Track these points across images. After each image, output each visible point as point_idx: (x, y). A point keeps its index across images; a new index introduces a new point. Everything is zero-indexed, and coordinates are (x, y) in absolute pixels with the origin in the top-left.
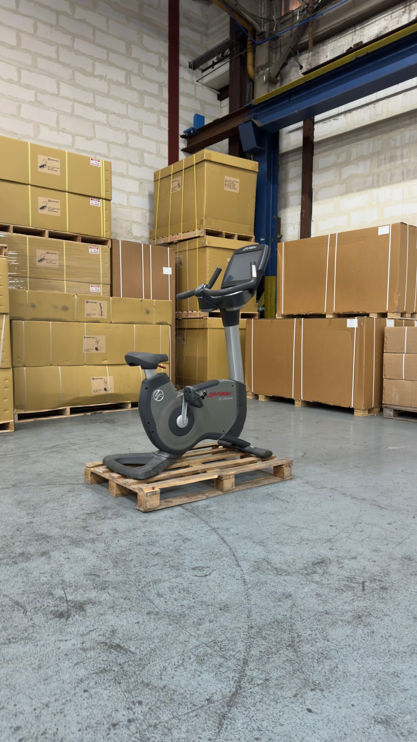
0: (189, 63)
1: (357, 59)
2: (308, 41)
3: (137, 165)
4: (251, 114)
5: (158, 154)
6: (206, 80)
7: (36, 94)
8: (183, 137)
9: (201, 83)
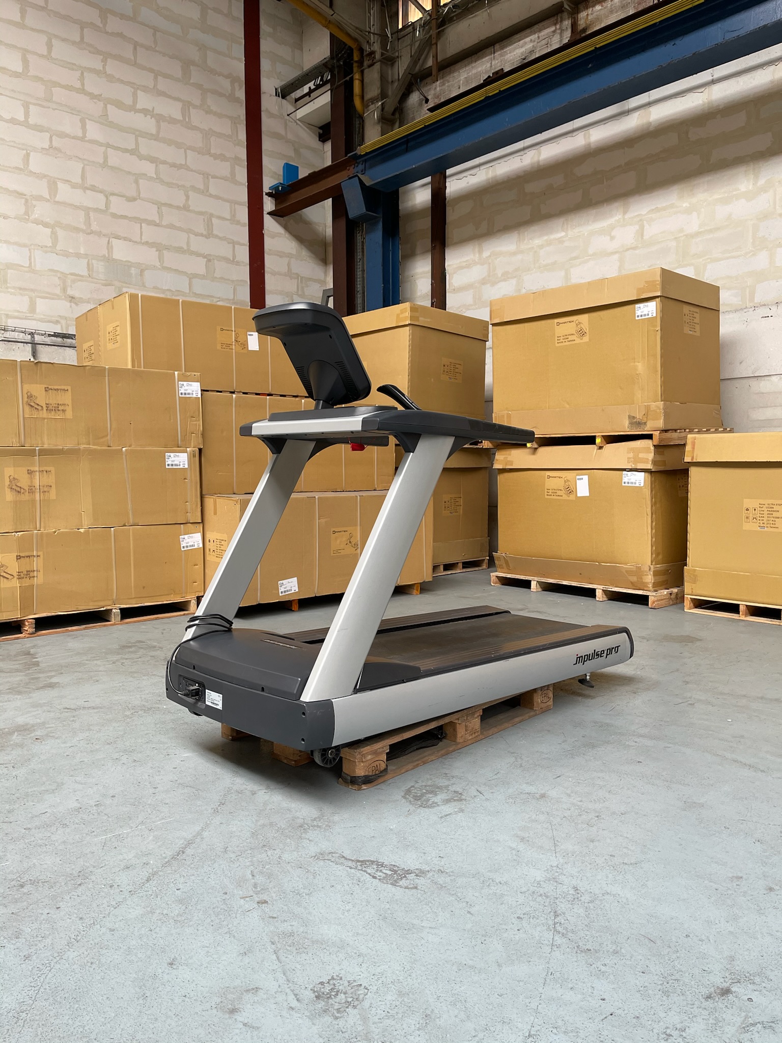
0: (276, 89)
2: (431, 66)
3: (202, 235)
4: (357, 166)
5: (233, 220)
6: (301, 113)
7: (51, 137)
8: (267, 194)
9: (293, 118)
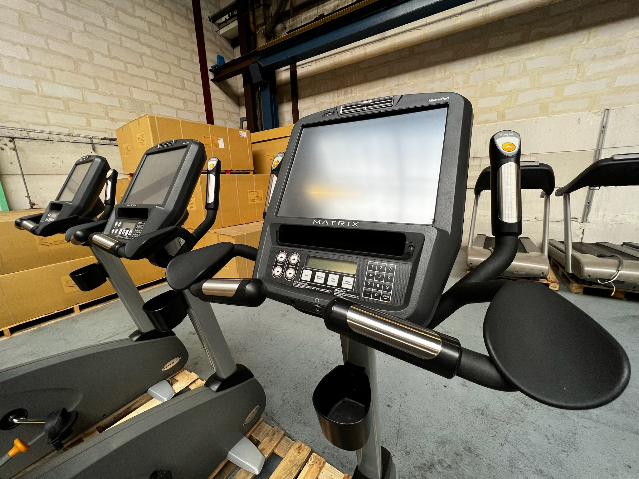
0: (209, 17)
1: (325, 24)
2: (289, 10)
3: (180, 89)
4: (256, 57)
5: (195, 82)
6: (222, 31)
8: (210, 70)
9: (219, 33)
